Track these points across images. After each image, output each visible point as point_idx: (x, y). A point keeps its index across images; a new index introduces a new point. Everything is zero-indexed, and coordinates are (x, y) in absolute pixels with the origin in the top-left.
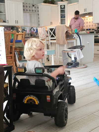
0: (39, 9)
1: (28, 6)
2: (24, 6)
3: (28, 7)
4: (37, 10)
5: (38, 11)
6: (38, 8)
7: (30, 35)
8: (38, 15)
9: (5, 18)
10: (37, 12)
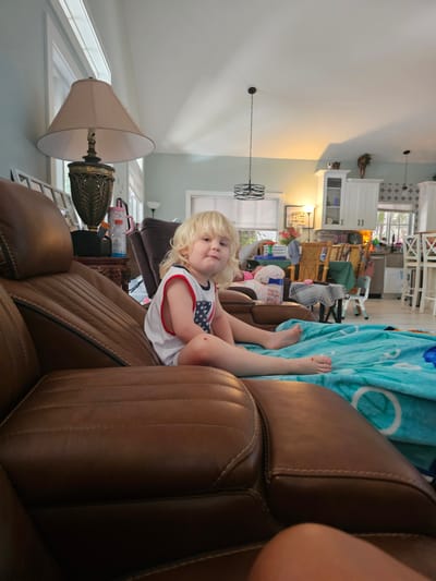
0: (421, 195)
1: (393, 189)
2: (382, 190)
3: (393, 192)
4: (414, 197)
5: (417, 198)
6: (418, 191)
7: (389, 250)
8: (417, 206)
9: (338, 214)
10: (414, 200)
